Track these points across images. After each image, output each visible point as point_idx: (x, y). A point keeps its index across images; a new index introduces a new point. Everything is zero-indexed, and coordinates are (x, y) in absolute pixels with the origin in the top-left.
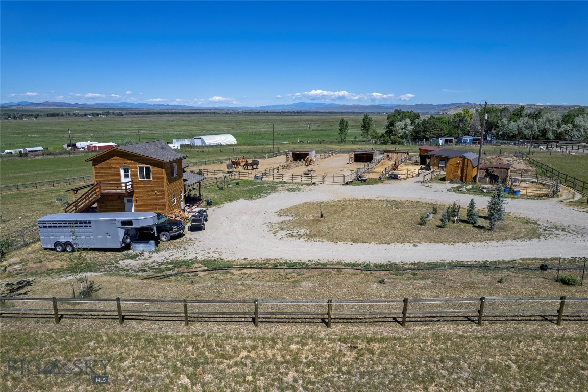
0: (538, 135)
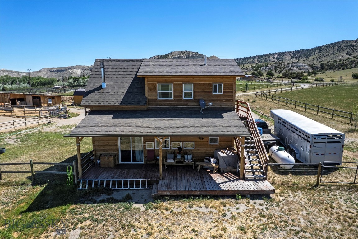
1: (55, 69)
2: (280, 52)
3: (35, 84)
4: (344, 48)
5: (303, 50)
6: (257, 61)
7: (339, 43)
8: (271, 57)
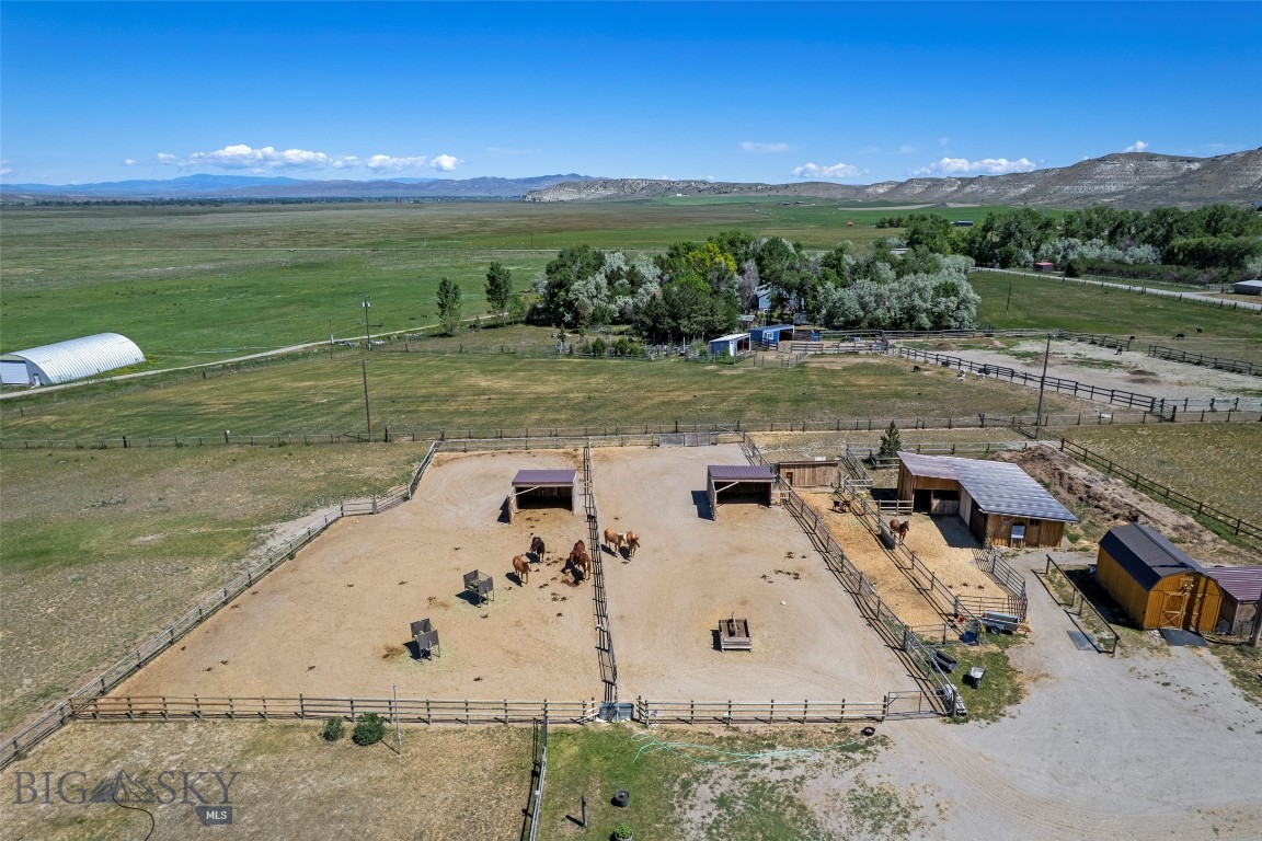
0: (901, 318)
3: (1177, 254)
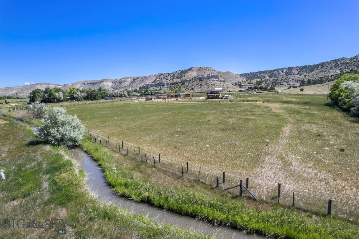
1: (88, 82)
2: (289, 68)
4: (340, 65)
5: (309, 66)
6: (268, 75)
7: (339, 60)
8: (281, 72)
